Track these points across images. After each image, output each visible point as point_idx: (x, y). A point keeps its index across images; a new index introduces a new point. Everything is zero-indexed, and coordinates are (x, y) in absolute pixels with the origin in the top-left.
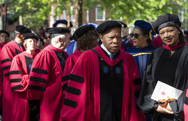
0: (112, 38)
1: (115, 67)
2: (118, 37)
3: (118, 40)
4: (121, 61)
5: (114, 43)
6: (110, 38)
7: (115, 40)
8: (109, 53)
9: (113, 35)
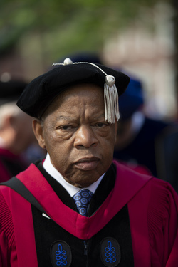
0: (72, 127)
1: (96, 240)
2: (94, 123)
3: (92, 135)
4: (123, 215)
5: (80, 146)
6: (64, 127)
7: (81, 135)
8: (72, 191)
9: (72, 117)
